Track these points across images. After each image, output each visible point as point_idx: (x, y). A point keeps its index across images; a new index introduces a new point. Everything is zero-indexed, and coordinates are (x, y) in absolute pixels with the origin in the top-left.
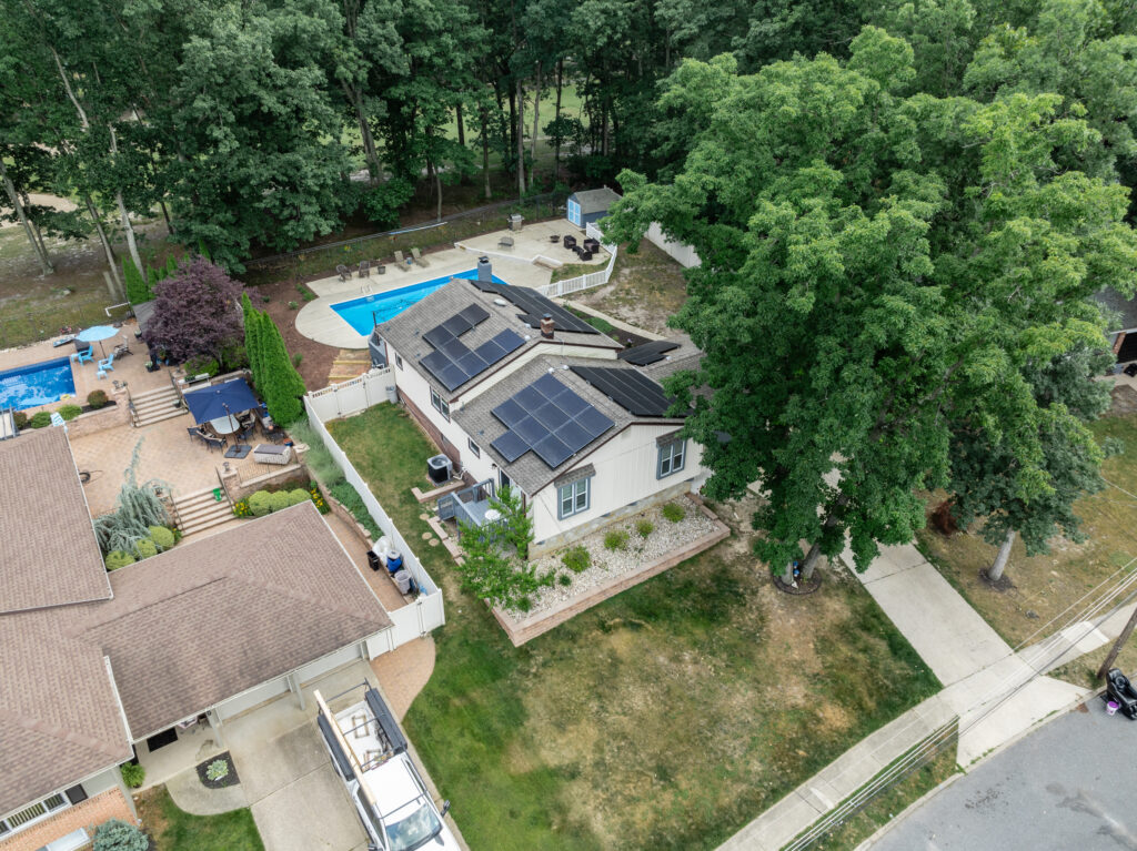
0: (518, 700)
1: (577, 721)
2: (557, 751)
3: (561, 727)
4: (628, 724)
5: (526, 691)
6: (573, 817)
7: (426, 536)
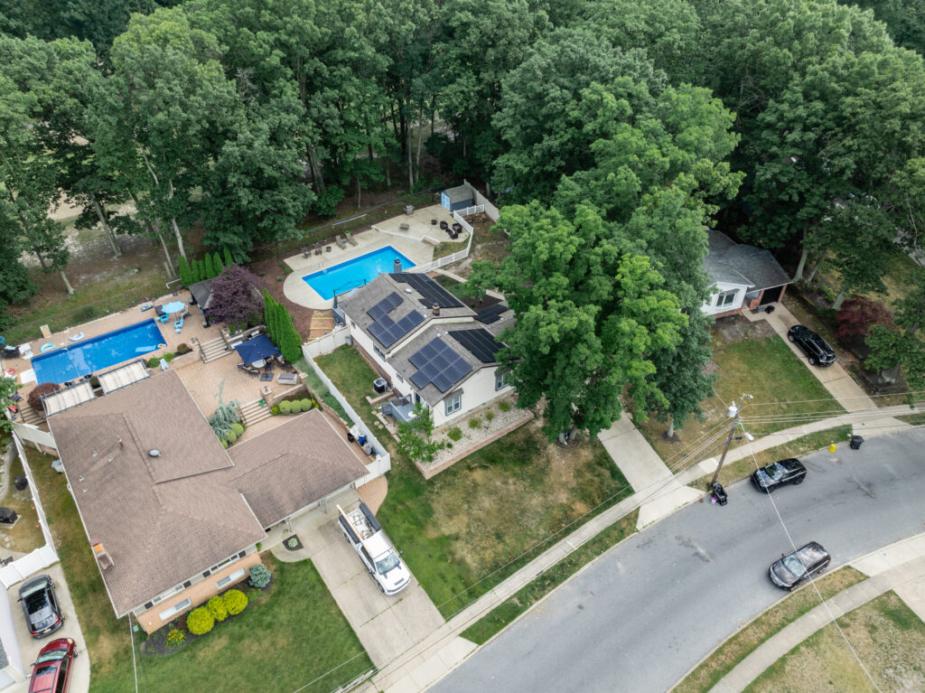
0: (429, 505)
1: (458, 514)
2: (448, 528)
3: (450, 517)
4: (482, 515)
5: (433, 501)
6: (458, 556)
7: (376, 423)
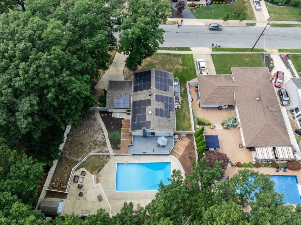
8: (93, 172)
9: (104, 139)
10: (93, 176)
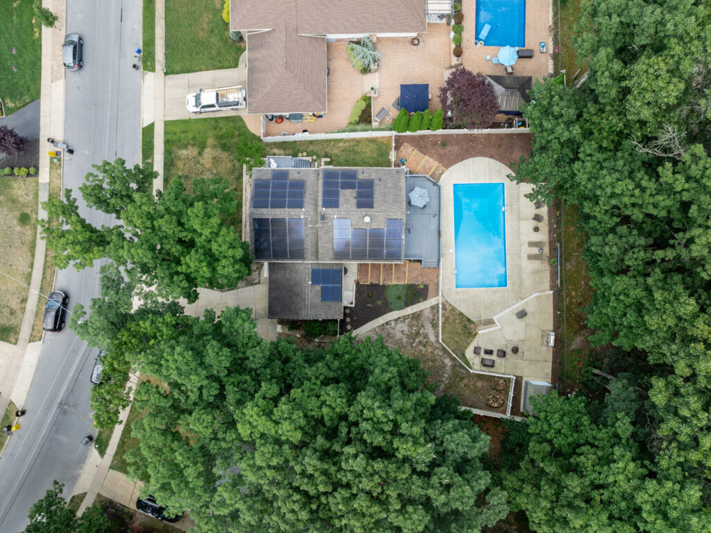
8: (474, 333)
9: (405, 319)
10: (480, 332)
